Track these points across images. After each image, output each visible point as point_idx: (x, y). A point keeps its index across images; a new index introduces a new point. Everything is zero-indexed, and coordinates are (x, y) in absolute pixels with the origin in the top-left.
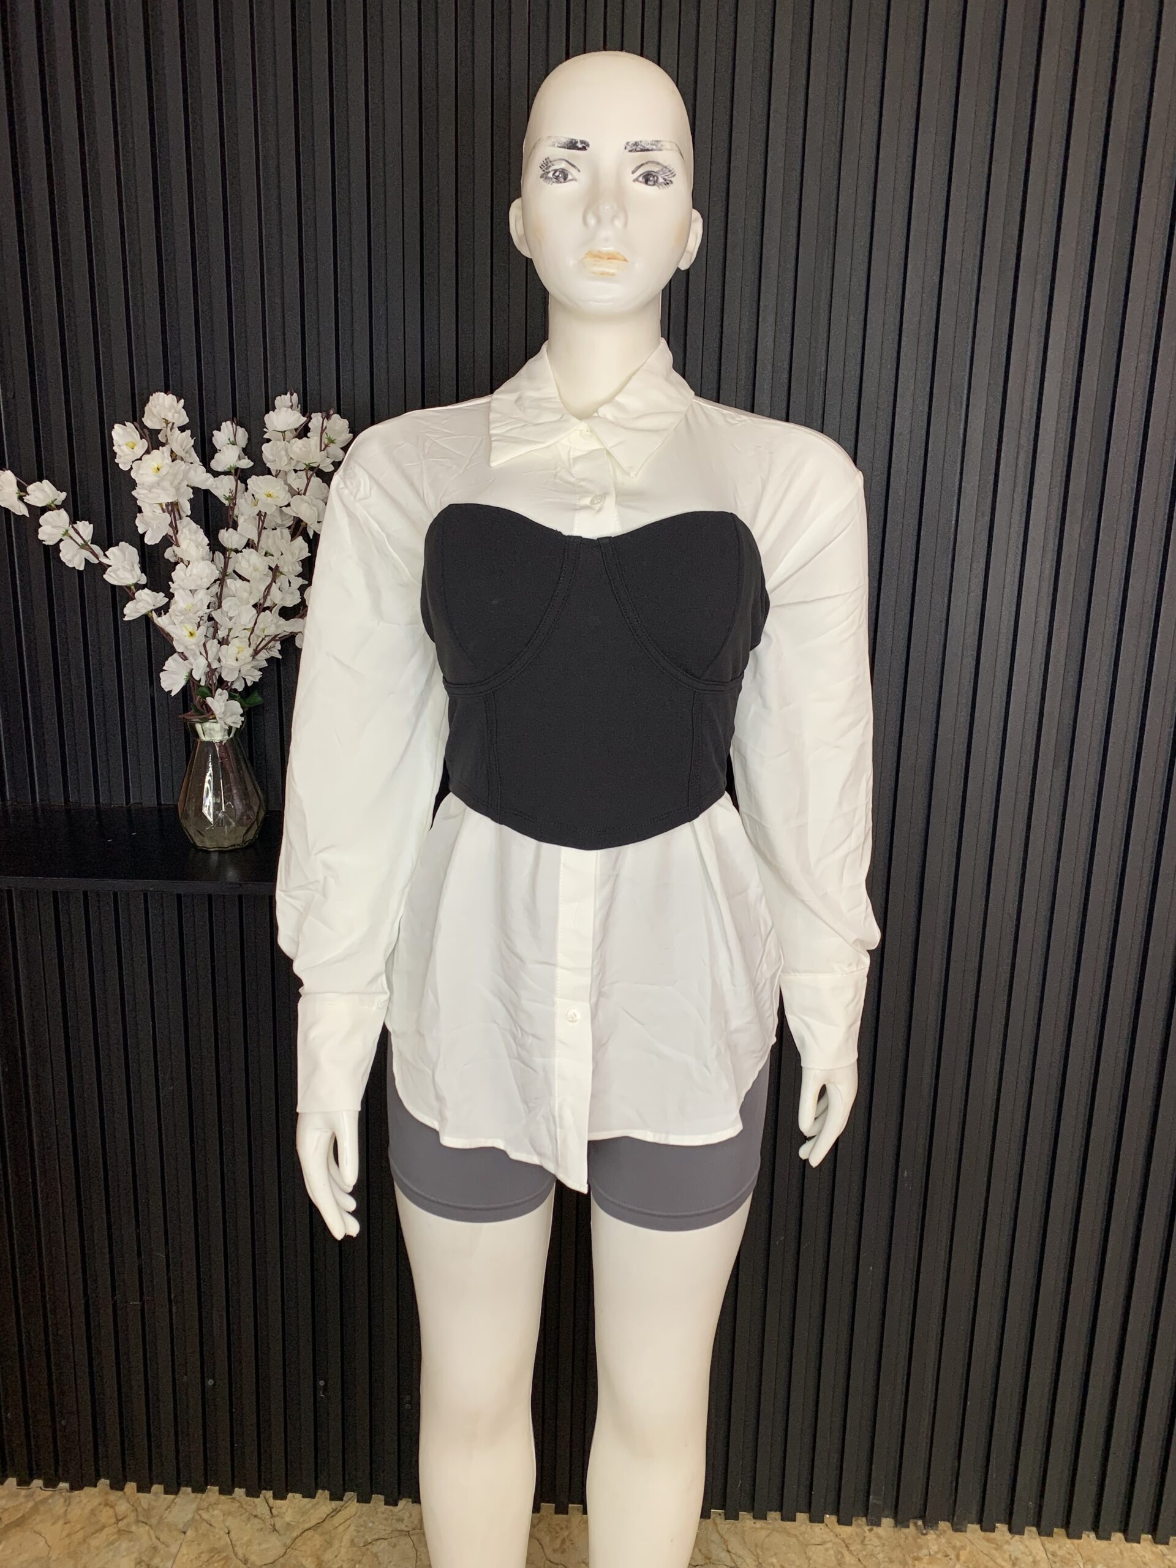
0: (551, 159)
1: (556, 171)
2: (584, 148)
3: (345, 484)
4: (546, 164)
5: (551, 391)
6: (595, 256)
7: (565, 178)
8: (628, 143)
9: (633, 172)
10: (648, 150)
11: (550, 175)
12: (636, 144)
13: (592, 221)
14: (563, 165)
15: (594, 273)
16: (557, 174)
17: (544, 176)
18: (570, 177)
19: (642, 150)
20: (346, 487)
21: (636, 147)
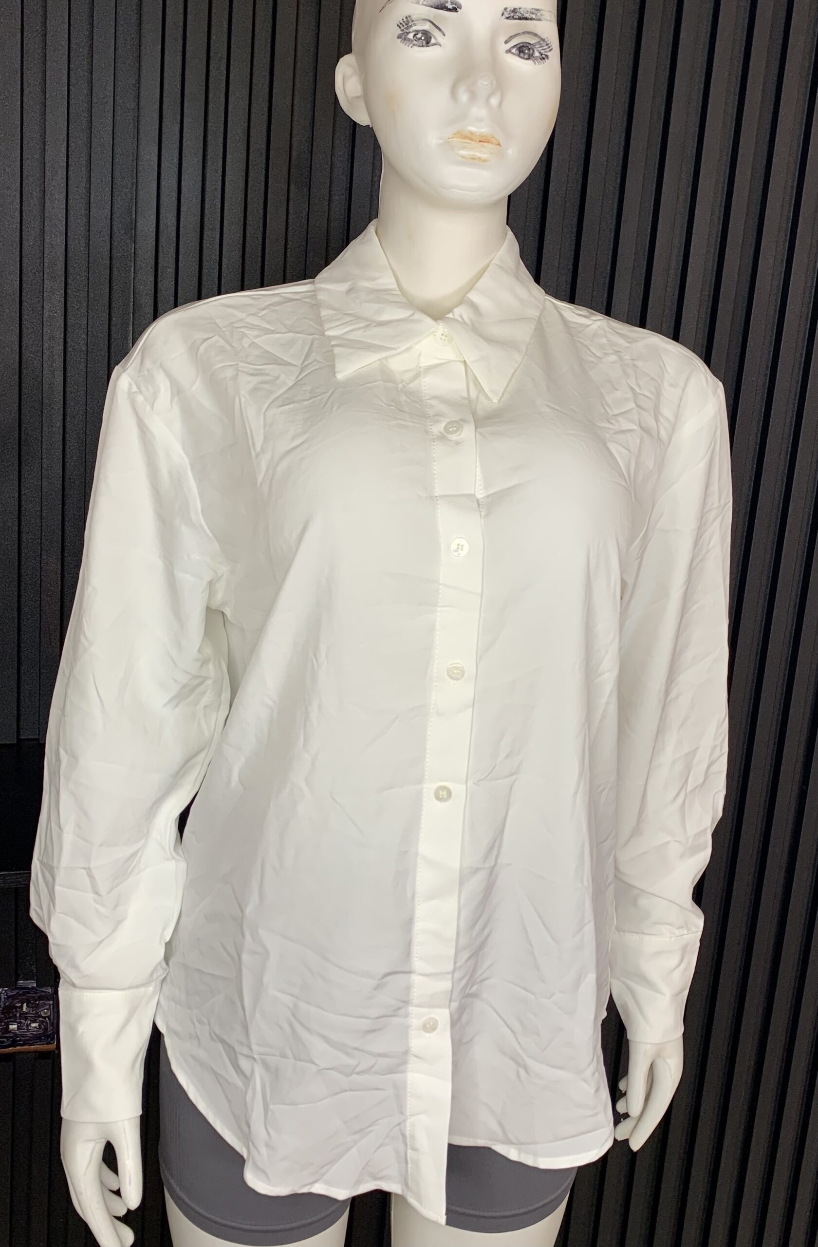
0: (414, 18)
1: (417, 32)
2: (455, 10)
3: (139, 387)
4: (406, 24)
5: (387, 281)
6: (465, 137)
7: (428, 43)
8: (506, 9)
9: (506, 42)
10: (526, 19)
11: (411, 36)
12: (514, 11)
13: (464, 97)
14: (427, 27)
15: (463, 157)
16: (419, 36)
17: (403, 37)
18: (433, 41)
19: (520, 19)
20: (141, 392)
21: (514, 15)
